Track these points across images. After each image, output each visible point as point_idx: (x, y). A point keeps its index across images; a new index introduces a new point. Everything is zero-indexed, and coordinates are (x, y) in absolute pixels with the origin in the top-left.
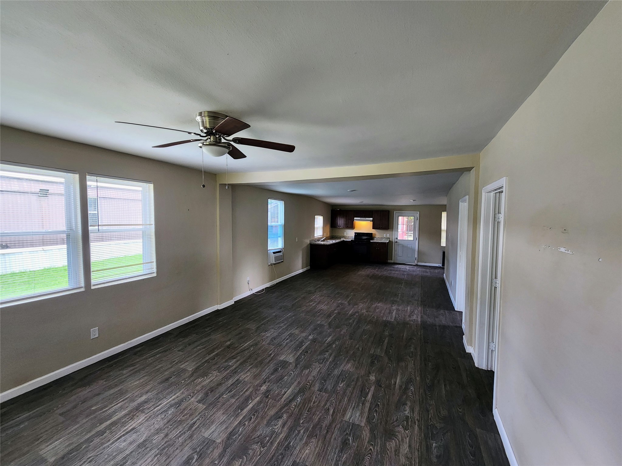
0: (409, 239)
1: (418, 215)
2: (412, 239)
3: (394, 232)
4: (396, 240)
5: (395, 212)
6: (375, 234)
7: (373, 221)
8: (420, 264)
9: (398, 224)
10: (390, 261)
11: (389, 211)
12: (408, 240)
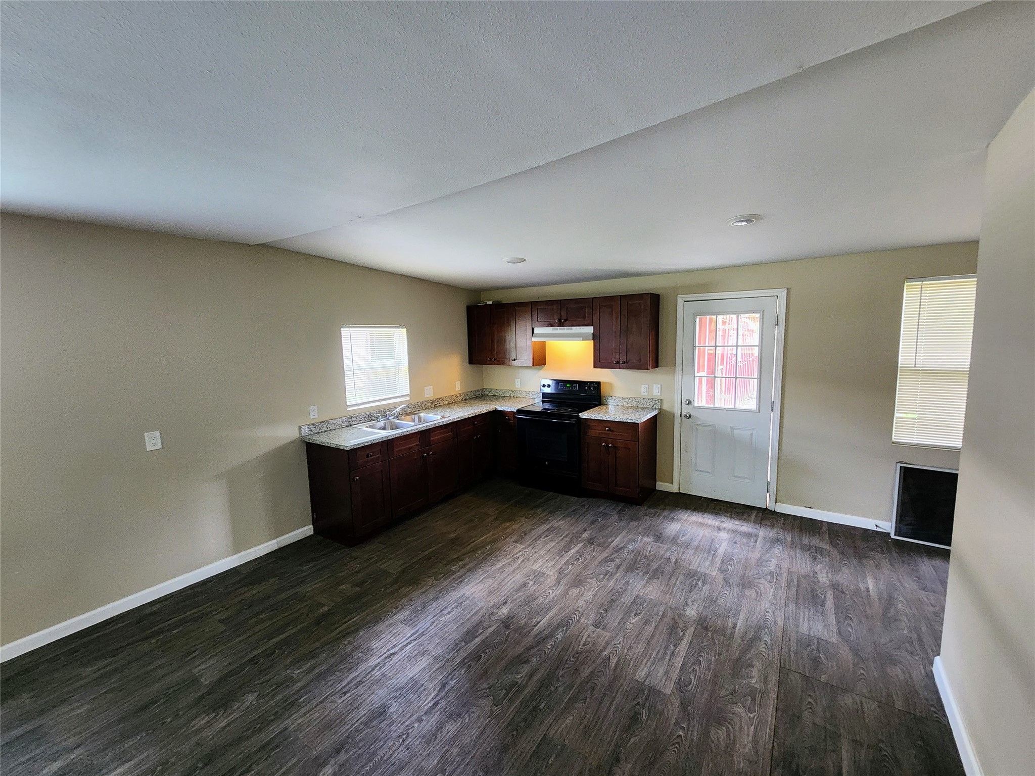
0: (739, 406)
1: (780, 306)
2: (752, 405)
3: (678, 377)
4: (686, 410)
5: (680, 301)
6: (611, 385)
7: (595, 337)
8: (784, 508)
9: (694, 347)
10: (662, 486)
11: (659, 295)
12: (735, 410)
